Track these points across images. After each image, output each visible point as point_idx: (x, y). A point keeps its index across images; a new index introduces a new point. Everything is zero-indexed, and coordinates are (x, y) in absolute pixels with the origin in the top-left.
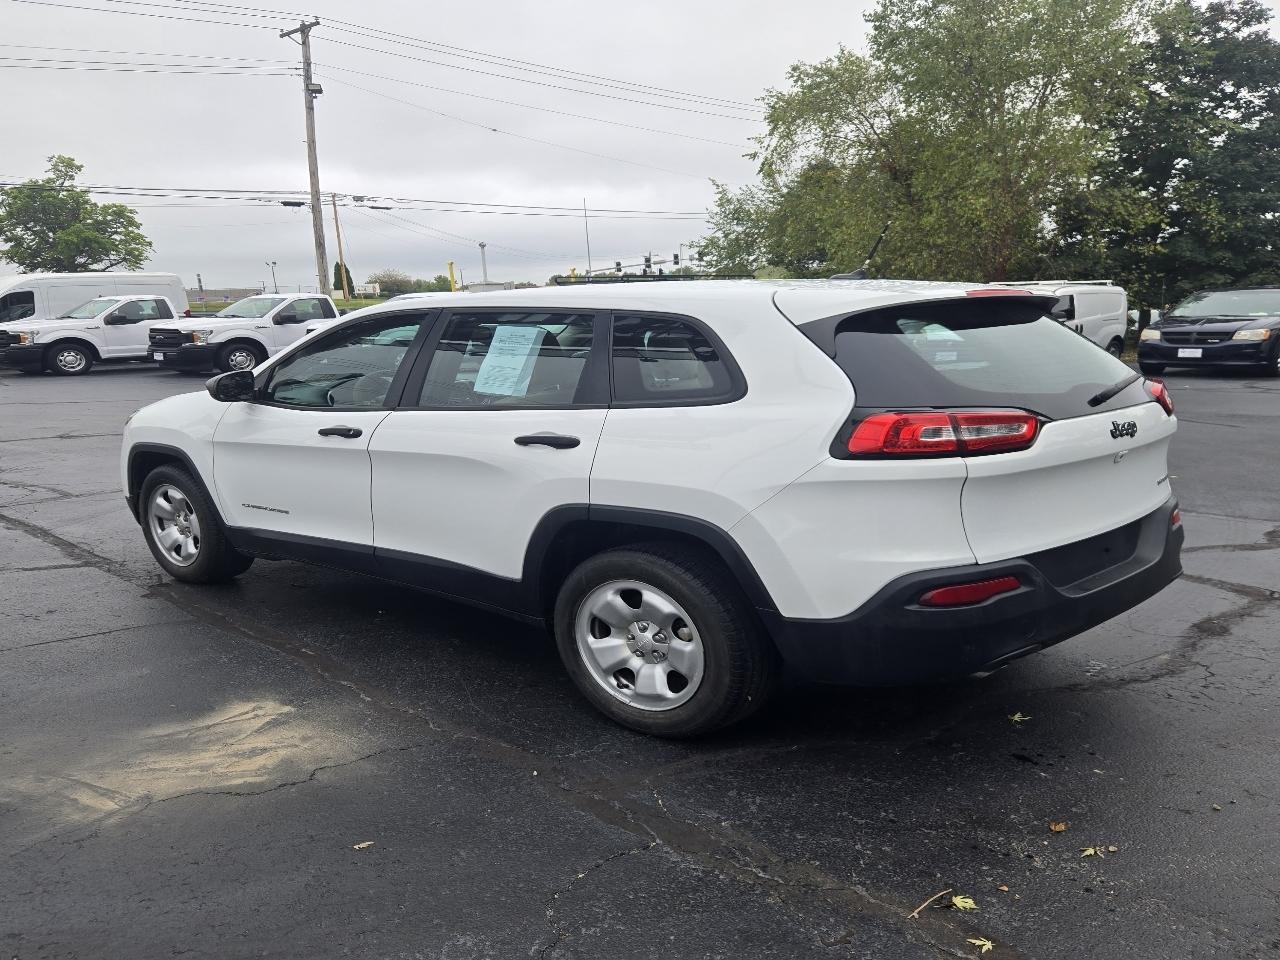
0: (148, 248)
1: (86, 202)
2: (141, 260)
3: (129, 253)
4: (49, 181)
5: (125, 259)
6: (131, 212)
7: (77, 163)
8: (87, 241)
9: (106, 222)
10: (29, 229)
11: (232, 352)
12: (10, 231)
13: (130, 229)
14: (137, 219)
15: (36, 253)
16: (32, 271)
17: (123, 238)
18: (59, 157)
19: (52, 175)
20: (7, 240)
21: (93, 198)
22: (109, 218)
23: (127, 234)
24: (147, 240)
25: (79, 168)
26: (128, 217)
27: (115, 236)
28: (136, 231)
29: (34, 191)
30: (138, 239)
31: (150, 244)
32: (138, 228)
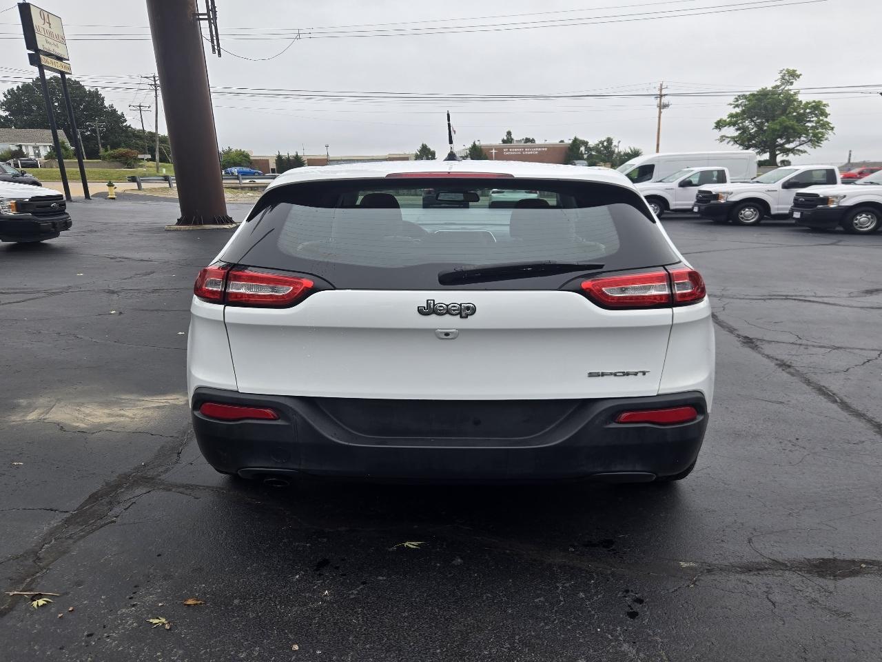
0: (830, 132)
1: (795, 100)
2: (822, 140)
3: (815, 135)
4: (777, 87)
5: (810, 141)
6: (825, 105)
7: (798, 73)
8: (786, 129)
9: (804, 115)
10: (753, 121)
11: (743, 208)
12: (742, 123)
13: (821, 118)
14: (828, 110)
15: (753, 137)
16: (747, 149)
17: (814, 125)
18: (788, 70)
19: (778, 83)
20: (737, 130)
21: (800, 97)
22: (808, 111)
23: (818, 122)
24: (831, 126)
25: (798, 76)
26: (823, 109)
27: (808, 124)
28: (825, 119)
29: (763, 94)
30: (826, 126)
31: (832, 129)
32: (826, 117)
